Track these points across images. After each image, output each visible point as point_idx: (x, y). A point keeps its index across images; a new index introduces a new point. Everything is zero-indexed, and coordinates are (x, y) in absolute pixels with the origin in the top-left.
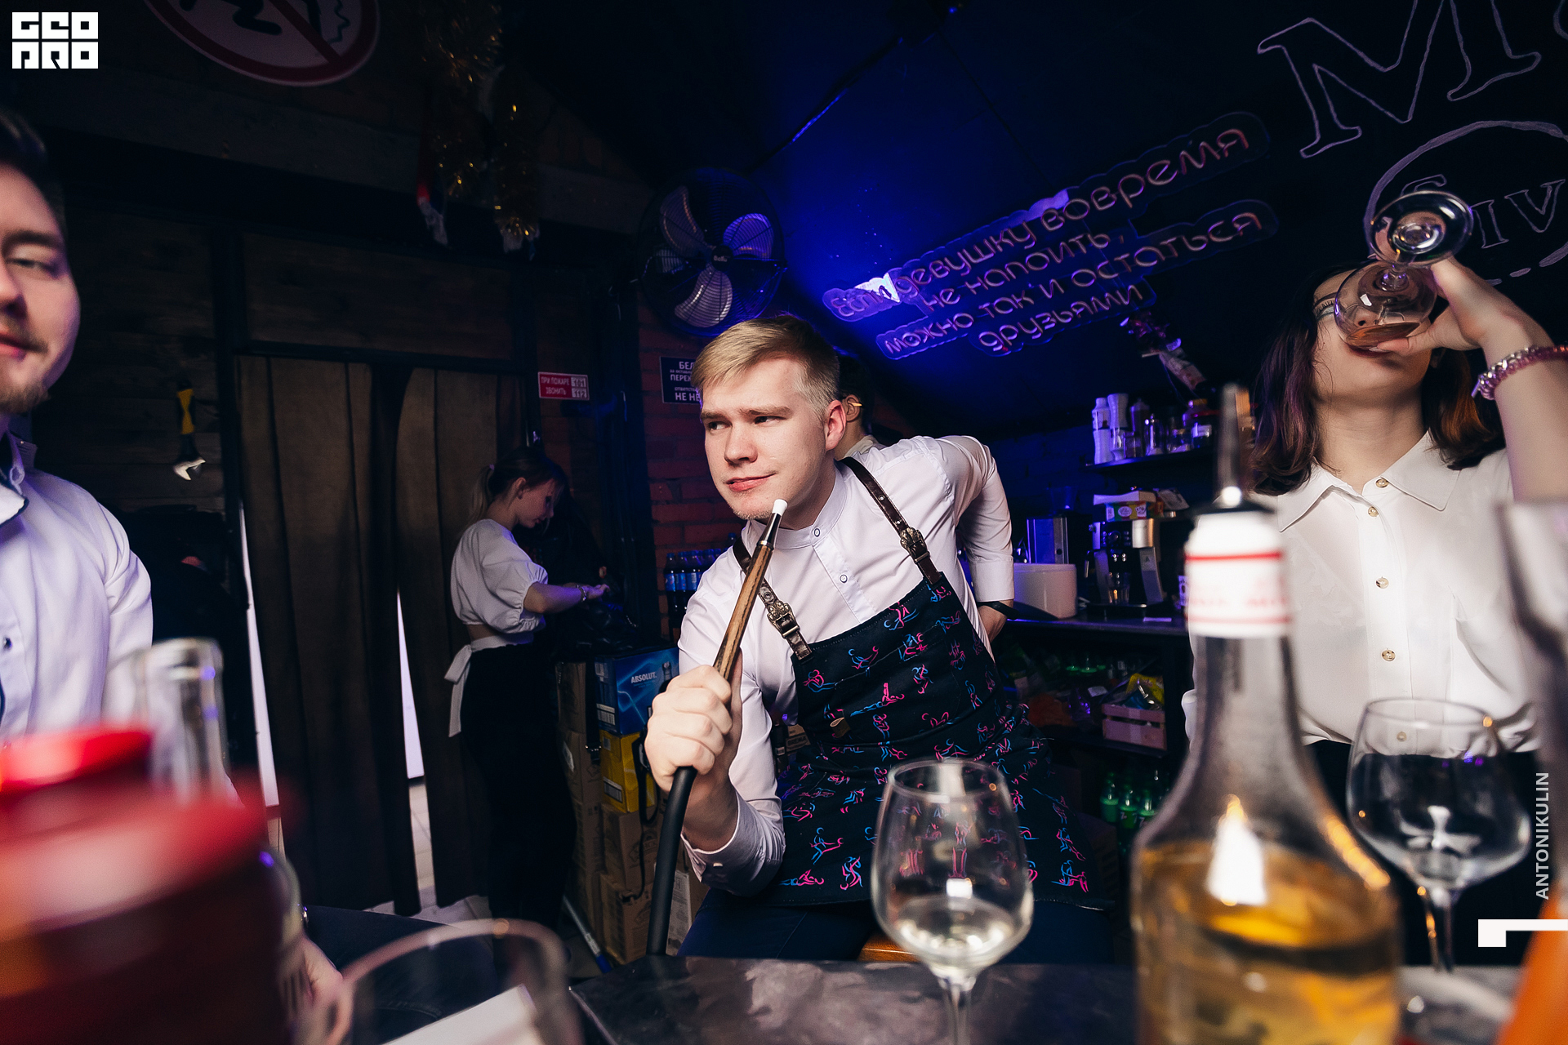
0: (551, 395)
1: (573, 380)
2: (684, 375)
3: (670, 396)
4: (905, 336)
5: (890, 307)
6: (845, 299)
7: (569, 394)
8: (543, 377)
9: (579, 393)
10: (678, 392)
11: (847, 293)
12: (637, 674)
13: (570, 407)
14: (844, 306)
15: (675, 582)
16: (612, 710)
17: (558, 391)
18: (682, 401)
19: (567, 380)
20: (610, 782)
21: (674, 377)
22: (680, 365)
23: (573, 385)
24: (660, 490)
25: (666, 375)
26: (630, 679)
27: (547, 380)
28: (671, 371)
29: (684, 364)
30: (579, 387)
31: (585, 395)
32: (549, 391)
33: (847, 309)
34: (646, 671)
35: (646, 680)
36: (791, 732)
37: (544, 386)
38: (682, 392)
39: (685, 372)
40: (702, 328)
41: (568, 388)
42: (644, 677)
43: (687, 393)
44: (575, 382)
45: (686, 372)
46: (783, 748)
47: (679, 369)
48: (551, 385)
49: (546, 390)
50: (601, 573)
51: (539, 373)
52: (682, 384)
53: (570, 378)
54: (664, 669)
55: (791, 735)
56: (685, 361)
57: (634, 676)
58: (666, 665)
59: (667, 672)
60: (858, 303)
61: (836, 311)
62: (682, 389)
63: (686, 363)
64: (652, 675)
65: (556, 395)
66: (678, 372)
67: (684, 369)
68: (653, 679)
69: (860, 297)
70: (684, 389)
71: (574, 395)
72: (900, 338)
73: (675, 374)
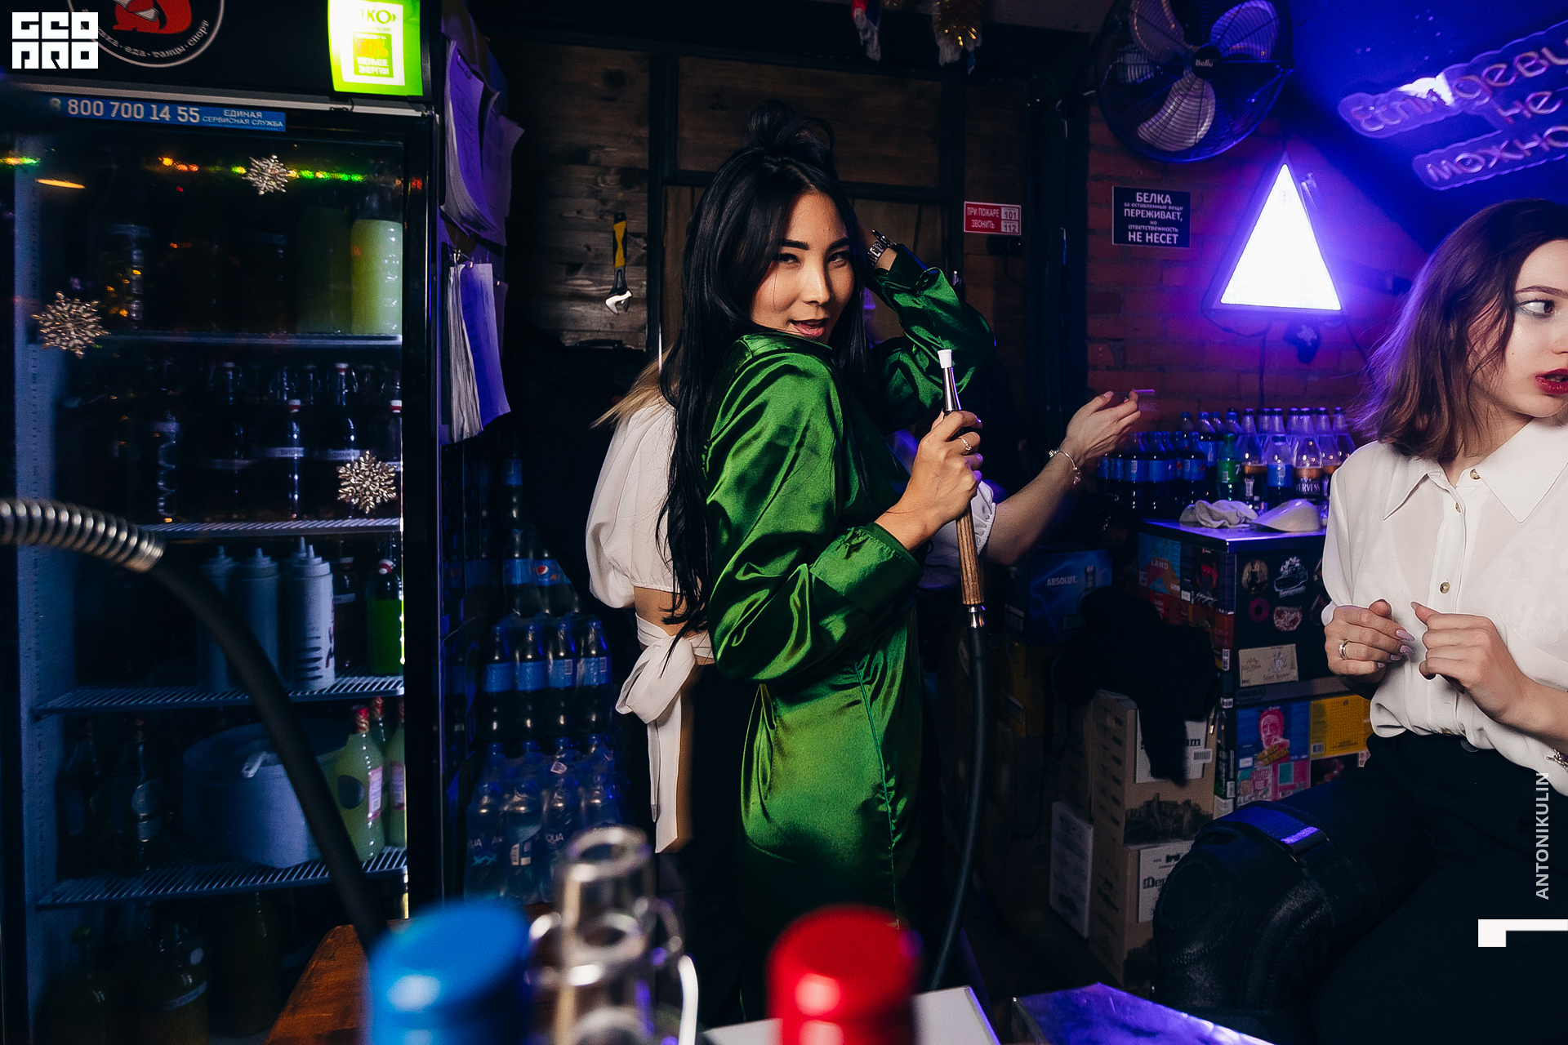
0: (978, 229)
1: (1003, 210)
2: (1140, 209)
3: (1121, 236)
4: (1459, 158)
5: (1442, 118)
6: (1372, 108)
7: (998, 228)
8: (970, 207)
9: (1010, 226)
10: (1132, 231)
11: (1377, 100)
12: (1055, 576)
13: (998, 244)
14: (1369, 117)
15: (1109, 467)
16: (1021, 614)
17: (985, 224)
18: (1137, 243)
19: (995, 212)
20: (1012, 699)
21: (1129, 212)
22: (1138, 197)
23: (1003, 217)
24: (1100, 352)
25: (1119, 210)
26: (1046, 581)
27: (974, 211)
28: (1126, 205)
29: (1142, 196)
30: (1010, 219)
31: (1017, 230)
32: (976, 223)
33: (1374, 120)
34: (1065, 573)
35: (1064, 585)
36: (1244, 682)
37: (971, 217)
38: (1137, 231)
39: (1142, 206)
40: (1169, 152)
41: (997, 221)
42: (1063, 581)
43: (1144, 232)
44: (1006, 213)
45: (1145, 206)
46: (1231, 700)
47: (1135, 202)
48: (978, 217)
49: (971, 223)
50: (1020, 446)
51: (966, 202)
52: (1139, 220)
53: (999, 208)
54: (1087, 574)
55: (1242, 685)
56: (1143, 191)
57: (1051, 577)
58: (1089, 569)
59: (1090, 578)
60: (1392, 112)
61: (1358, 123)
62: (1137, 227)
63: (1145, 194)
64: (1072, 579)
65: (983, 229)
66: (1133, 205)
67: (1143, 202)
68: (1072, 584)
69: (1397, 104)
70: (1140, 228)
71: (1003, 230)
72: (1451, 160)
73: (1130, 208)
